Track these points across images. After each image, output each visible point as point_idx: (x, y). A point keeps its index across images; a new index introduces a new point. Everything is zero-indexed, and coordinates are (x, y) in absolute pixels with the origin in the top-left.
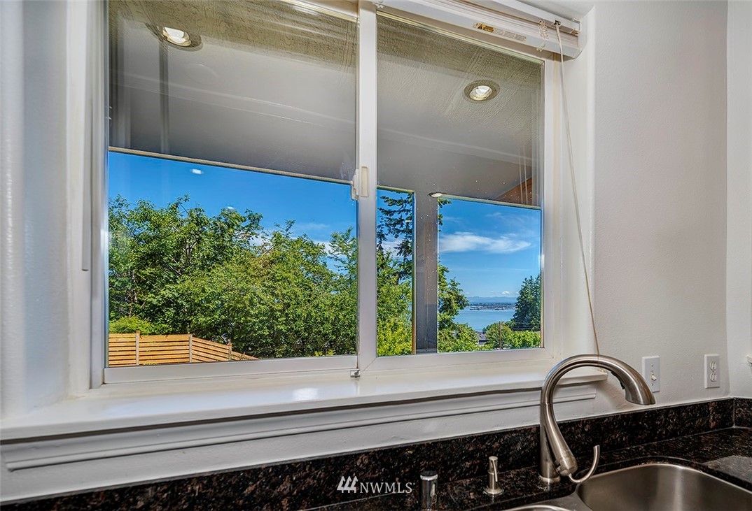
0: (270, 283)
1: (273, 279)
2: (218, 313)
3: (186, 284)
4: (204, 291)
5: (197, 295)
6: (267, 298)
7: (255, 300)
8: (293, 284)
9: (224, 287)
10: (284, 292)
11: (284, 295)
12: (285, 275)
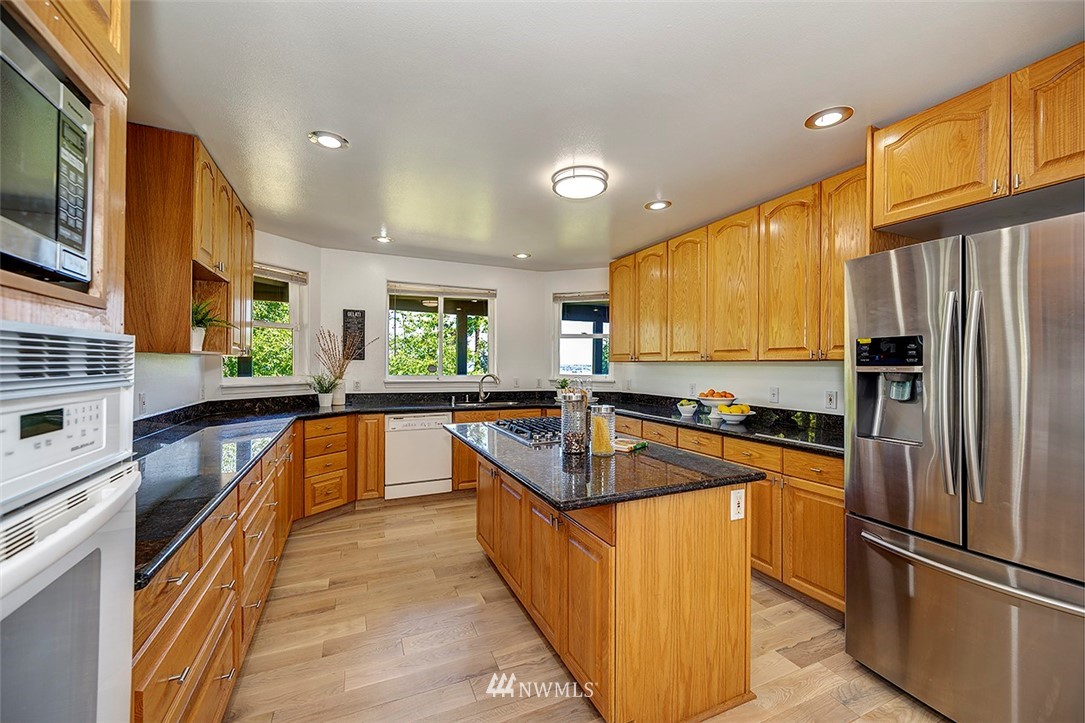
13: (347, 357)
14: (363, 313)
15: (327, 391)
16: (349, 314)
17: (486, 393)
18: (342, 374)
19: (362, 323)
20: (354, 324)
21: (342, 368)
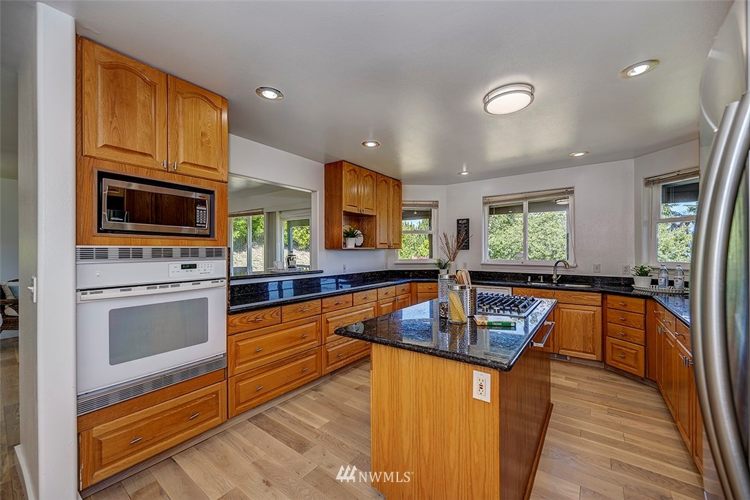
0: (543, 237)
1: (546, 234)
2: (510, 257)
3: (492, 239)
4: (501, 243)
5: (498, 246)
6: (541, 247)
7: (532, 249)
8: (560, 236)
9: (513, 241)
10: (553, 242)
11: (552, 245)
12: (554, 230)
13: (459, 248)
14: (468, 220)
15: (444, 268)
16: (460, 222)
17: (558, 276)
18: (454, 258)
19: (467, 227)
20: (463, 227)
21: (455, 255)
